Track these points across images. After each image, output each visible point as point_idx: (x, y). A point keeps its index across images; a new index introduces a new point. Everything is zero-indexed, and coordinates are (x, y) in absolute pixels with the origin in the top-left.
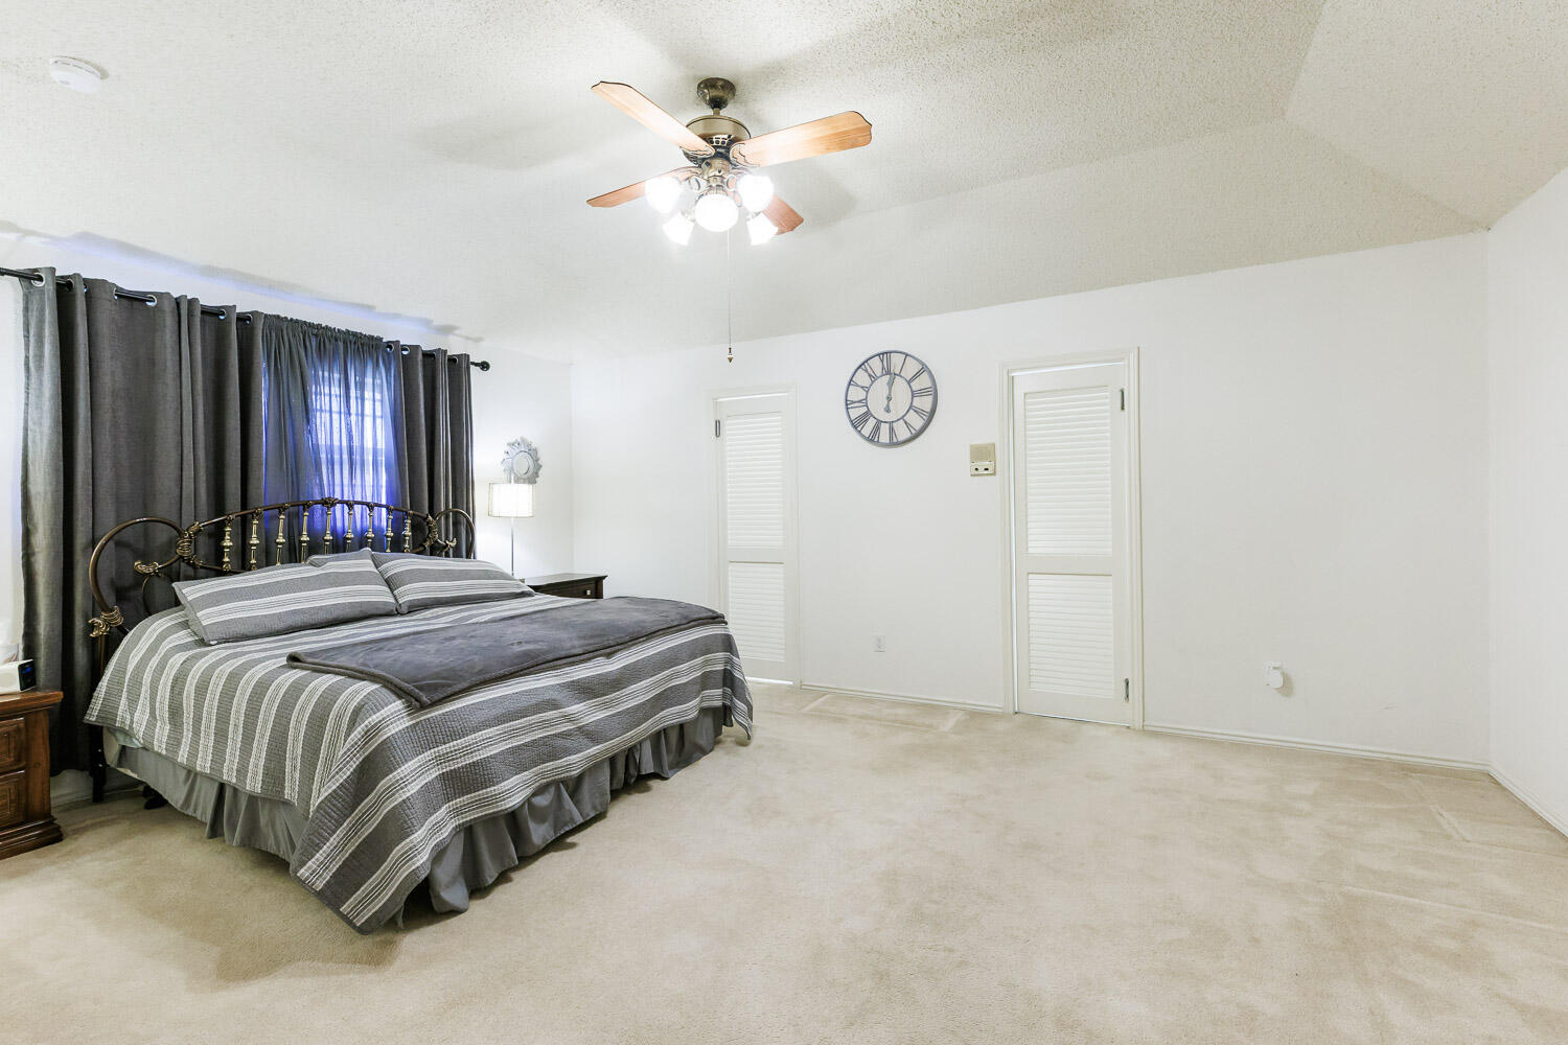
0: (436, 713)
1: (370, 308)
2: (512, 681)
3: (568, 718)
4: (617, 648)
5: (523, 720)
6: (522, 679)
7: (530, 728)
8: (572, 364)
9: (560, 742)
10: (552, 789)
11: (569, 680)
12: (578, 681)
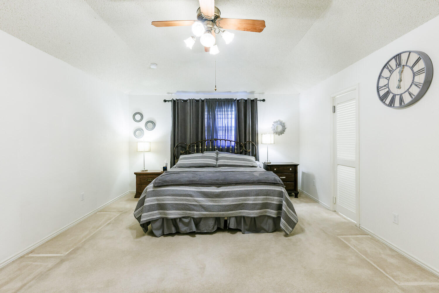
0: (159, 189)
1: (230, 92)
2: (181, 187)
3: (196, 201)
4: (221, 185)
5: (180, 197)
6: (183, 187)
7: (182, 200)
8: (299, 94)
9: (193, 207)
10: (189, 219)
11: (200, 190)
12: (203, 192)
